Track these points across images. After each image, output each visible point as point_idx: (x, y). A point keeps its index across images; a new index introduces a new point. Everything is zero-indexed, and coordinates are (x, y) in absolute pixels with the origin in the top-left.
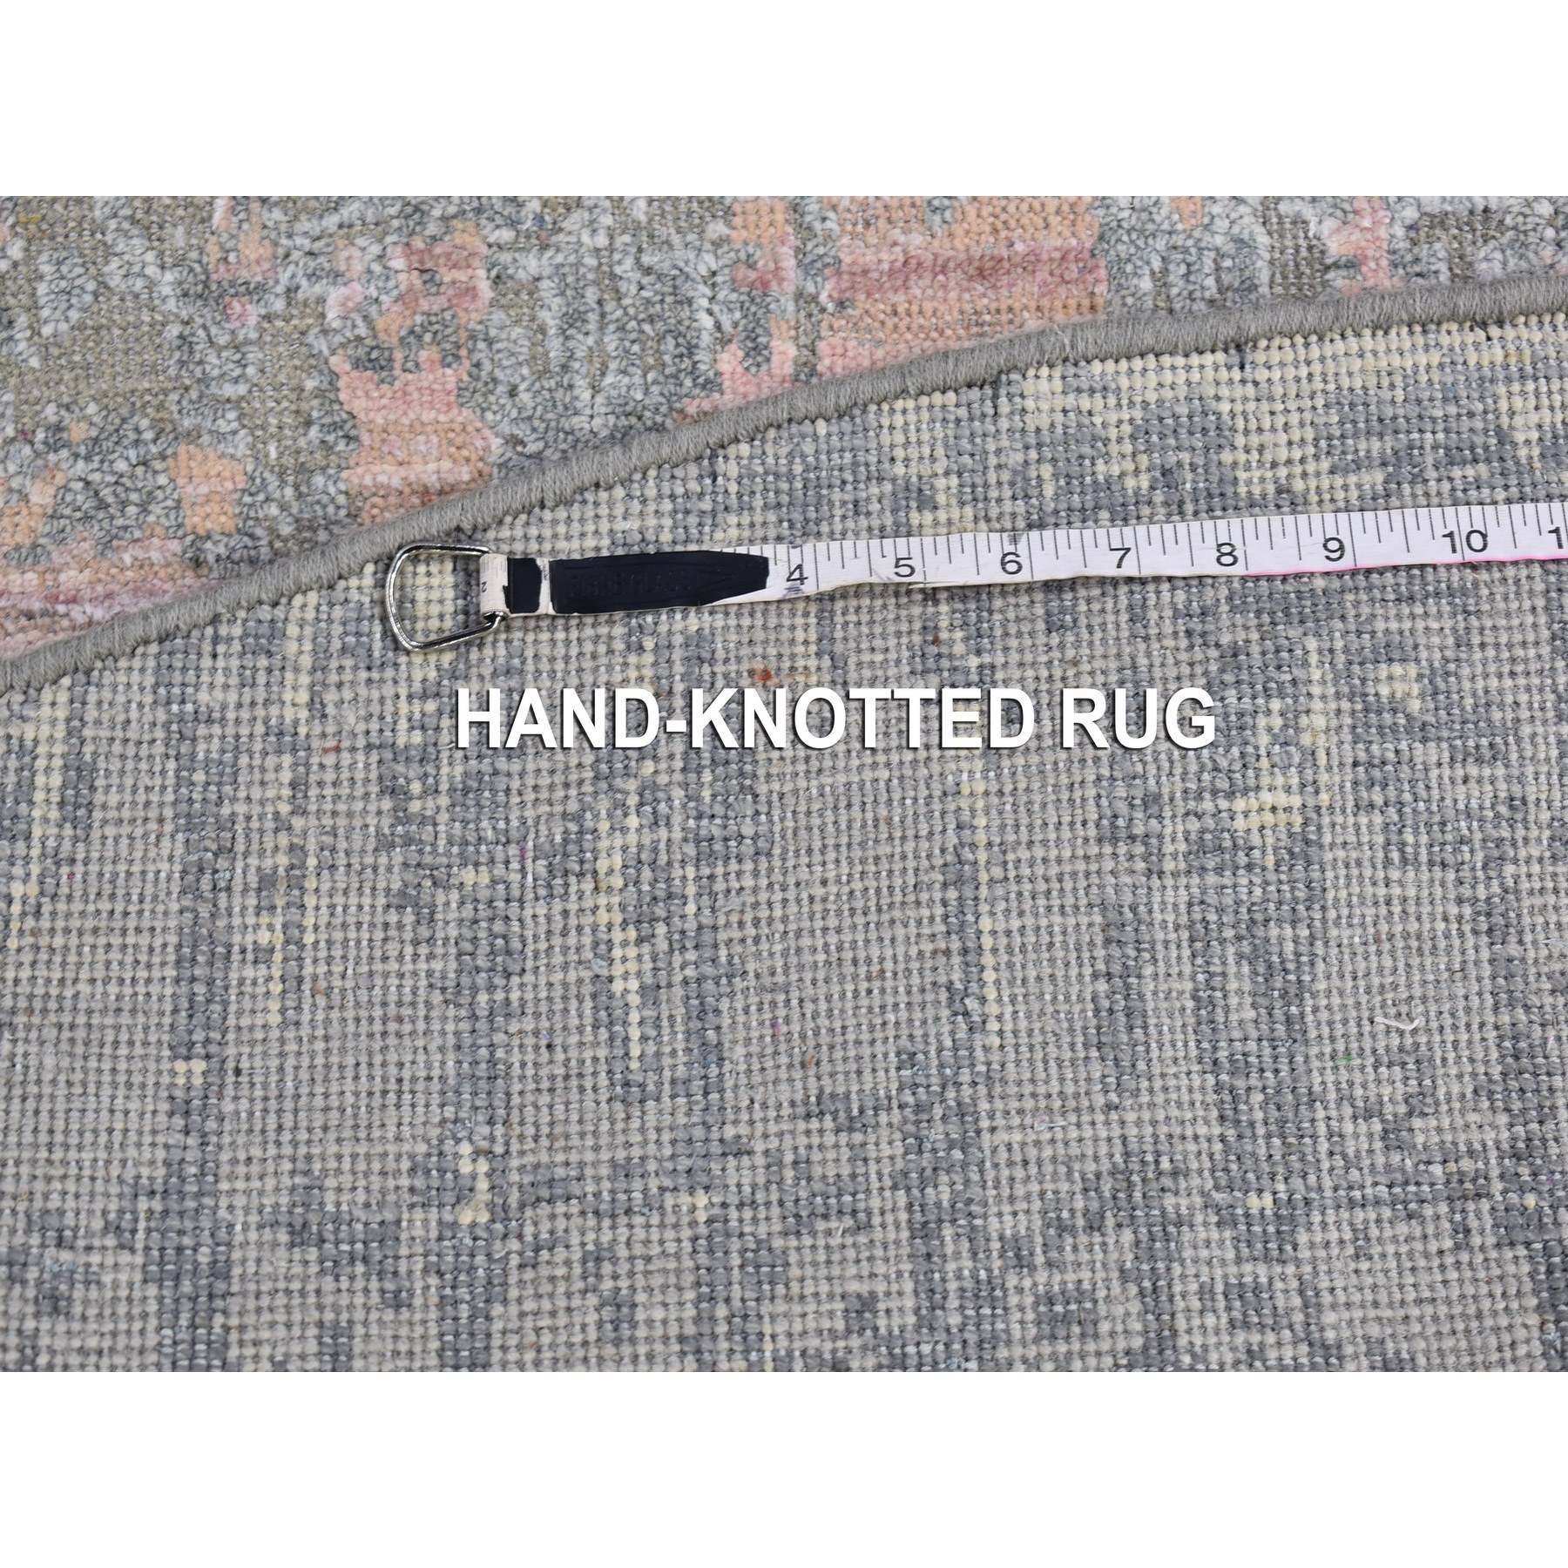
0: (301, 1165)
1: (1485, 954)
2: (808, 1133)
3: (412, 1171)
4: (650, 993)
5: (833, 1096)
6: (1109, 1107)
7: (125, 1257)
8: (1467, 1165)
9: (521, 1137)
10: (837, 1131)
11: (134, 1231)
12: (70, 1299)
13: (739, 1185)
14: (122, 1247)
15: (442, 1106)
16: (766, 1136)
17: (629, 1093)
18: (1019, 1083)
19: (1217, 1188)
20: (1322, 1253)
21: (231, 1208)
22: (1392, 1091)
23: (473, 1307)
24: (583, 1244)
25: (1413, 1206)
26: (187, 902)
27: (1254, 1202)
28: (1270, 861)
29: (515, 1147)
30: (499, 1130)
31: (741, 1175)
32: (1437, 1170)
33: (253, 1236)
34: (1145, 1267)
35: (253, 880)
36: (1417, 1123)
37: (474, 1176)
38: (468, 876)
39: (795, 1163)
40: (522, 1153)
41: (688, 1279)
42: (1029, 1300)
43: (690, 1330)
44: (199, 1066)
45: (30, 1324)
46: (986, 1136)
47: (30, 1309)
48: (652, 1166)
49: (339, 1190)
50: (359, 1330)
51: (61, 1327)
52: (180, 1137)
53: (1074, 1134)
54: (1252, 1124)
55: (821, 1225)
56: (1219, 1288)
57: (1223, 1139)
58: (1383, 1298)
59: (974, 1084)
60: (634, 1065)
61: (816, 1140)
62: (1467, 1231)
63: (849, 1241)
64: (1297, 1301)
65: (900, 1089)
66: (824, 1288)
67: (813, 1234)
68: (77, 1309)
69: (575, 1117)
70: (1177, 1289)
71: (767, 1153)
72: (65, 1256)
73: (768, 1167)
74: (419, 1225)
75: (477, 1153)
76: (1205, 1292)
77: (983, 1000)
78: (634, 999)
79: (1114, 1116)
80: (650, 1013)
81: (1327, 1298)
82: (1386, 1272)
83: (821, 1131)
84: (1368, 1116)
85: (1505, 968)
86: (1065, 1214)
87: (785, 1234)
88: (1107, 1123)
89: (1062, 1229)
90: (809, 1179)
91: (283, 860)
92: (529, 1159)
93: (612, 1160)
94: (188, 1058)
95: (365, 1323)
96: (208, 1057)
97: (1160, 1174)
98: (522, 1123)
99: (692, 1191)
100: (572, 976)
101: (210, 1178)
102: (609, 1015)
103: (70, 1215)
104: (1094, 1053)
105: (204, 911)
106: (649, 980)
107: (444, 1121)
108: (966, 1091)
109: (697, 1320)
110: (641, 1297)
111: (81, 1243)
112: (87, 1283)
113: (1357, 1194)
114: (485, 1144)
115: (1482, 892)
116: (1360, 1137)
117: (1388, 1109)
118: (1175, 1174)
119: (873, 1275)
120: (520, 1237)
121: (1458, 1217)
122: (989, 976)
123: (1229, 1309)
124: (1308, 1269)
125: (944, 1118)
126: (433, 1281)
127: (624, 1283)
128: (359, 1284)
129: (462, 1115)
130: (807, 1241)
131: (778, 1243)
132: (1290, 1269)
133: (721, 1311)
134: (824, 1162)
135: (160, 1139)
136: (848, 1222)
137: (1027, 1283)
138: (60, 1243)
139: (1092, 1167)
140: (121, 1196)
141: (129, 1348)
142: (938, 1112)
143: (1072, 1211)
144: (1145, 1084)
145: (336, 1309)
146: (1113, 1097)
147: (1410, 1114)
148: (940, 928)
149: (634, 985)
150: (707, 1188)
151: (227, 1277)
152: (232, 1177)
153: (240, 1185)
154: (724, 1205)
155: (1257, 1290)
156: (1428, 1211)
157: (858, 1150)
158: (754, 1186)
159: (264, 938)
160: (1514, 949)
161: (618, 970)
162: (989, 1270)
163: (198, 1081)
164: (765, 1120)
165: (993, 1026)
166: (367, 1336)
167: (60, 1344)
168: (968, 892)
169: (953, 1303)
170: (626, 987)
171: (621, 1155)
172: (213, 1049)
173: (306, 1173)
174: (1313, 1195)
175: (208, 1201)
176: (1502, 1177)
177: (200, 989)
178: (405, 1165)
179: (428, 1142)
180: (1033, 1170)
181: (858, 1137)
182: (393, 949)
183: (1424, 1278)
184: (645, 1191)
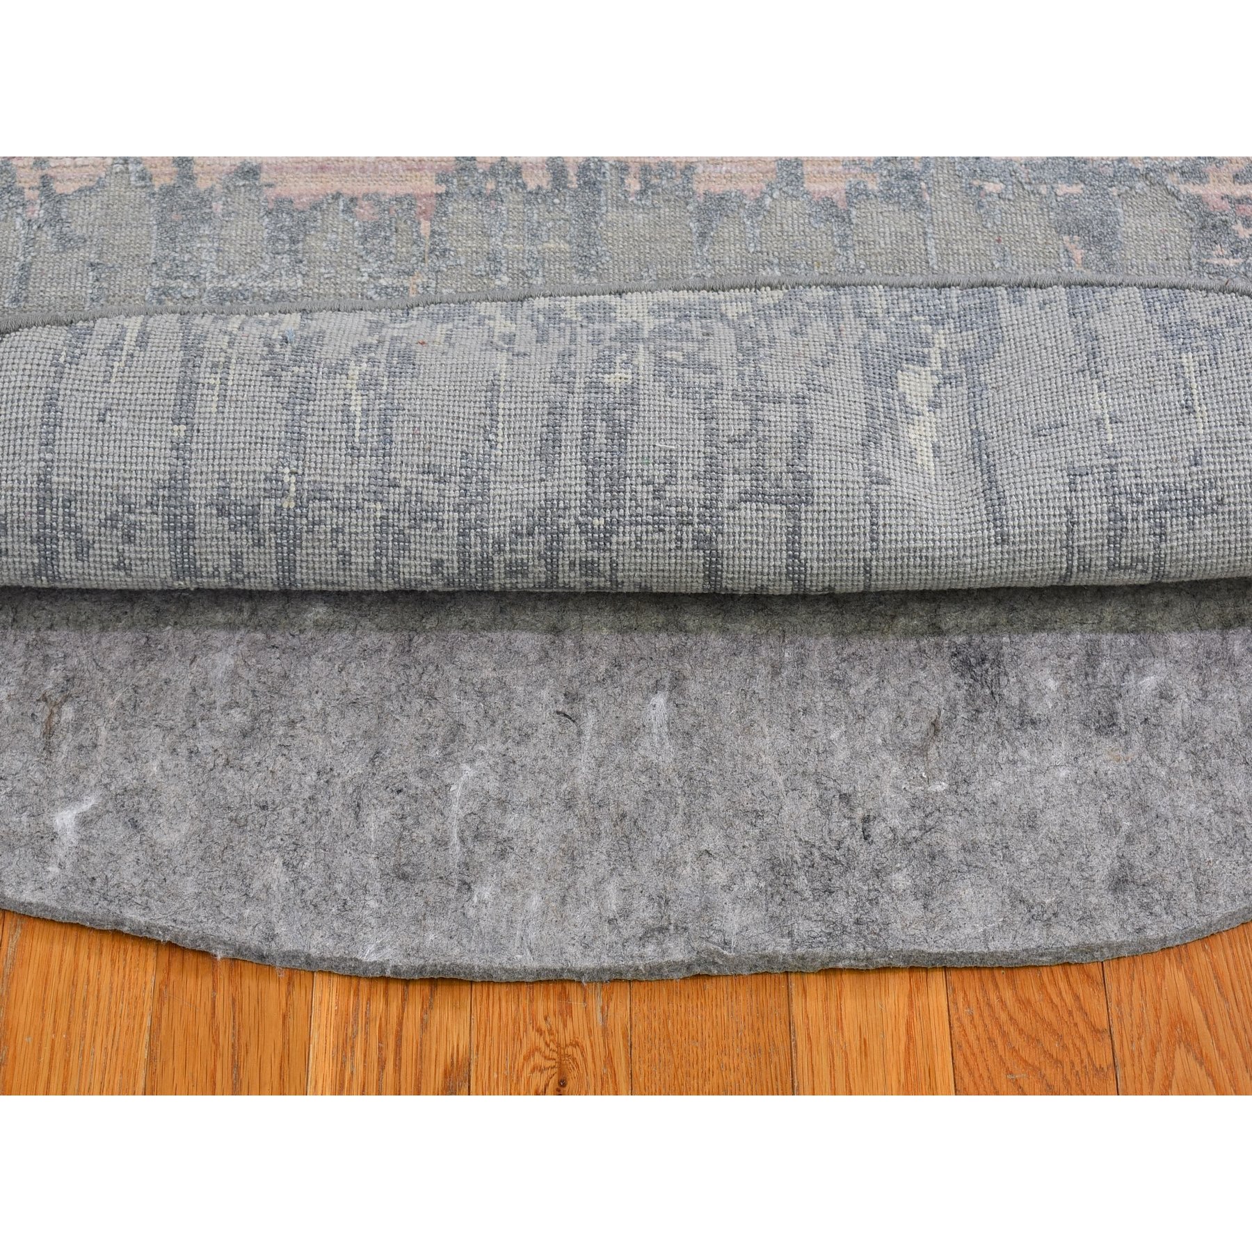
0: (222, 476)
1: (703, 426)
2: (423, 481)
3: (265, 480)
4: (365, 412)
5: (434, 465)
6: (542, 480)
7: (155, 519)
8: (685, 508)
9: (309, 468)
10: (434, 482)
11: (158, 506)
12: (134, 536)
13: (394, 502)
14: (153, 513)
15: (278, 451)
16: (406, 479)
17: (354, 452)
18: (507, 471)
19: (581, 515)
20: (621, 547)
21: (194, 496)
22: (659, 473)
23: (289, 548)
24: (331, 524)
25: (662, 526)
26: (183, 369)
27: (596, 521)
28: (618, 391)
29: (307, 471)
30: (301, 463)
31: (395, 496)
32: (673, 509)
33: (203, 510)
34: (549, 553)
35: (210, 364)
36: (668, 488)
37: (289, 483)
38: (296, 369)
39: (417, 494)
40: (309, 475)
41: (372, 545)
42: (502, 566)
43: (372, 568)
44: (183, 427)
45: (121, 547)
46: (492, 491)
47: (120, 541)
48: (361, 488)
49: (236, 489)
50: (245, 556)
51: (132, 549)
52: (175, 460)
53: (526, 491)
54: (599, 486)
55: (424, 525)
56: (577, 562)
57: (586, 492)
58: (644, 568)
59: (490, 470)
60: (357, 440)
61: (426, 484)
62: (681, 541)
63: (434, 534)
64: (608, 567)
65: (461, 468)
66: (423, 555)
67: (420, 528)
68: (138, 541)
69: (331, 461)
70: (560, 562)
71: (406, 487)
72: (132, 517)
73: (406, 494)
74: (268, 507)
75: (292, 473)
76: (572, 564)
77: (497, 435)
78: (359, 414)
79: (543, 484)
80: (364, 419)
81: (621, 567)
82: (646, 557)
83: (428, 481)
84: (648, 484)
85: (711, 432)
86: (519, 528)
87: (410, 527)
88: (540, 487)
89: (517, 534)
90: (421, 502)
91: (222, 360)
92: (312, 478)
93: (345, 483)
94: (179, 424)
95: (248, 553)
96: (187, 424)
97: (558, 509)
98: (310, 461)
99: (375, 501)
100: (335, 403)
101: (186, 481)
102: (348, 418)
103: (133, 497)
104: (538, 458)
105: (189, 373)
106: (365, 407)
107: (279, 457)
108: (486, 472)
109: (375, 563)
110: (353, 552)
111: (138, 511)
112: (141, 529)
113: (639, 519)
114: (294, 469)
115: (703, 407)
116: (644, 492)
117: (657, 480)
118: (565, 509)
119: (442, 552)
120: (307, 517)
121: (679, 533)
122: (500, 425)
123: (580, 570)
124: (614, 554)
125: (477, 483)
126: (273, 535)
127: (347, 545)
128: (245, 535)
129: (287, 455)
130: (418, 532)
131: (407, 531)
132: (607, 554)
133: (384, 561)
134: (428, 495)
135: (167, 461)
136: (435, 525)
137: (502, 559)
138: (130, 511)
139: (532, 505)
140: (152, 488)
141: (158, 558)
142: (474, 479)
143: (522, 526)
144: (557, 470)
145: (236, 546)
146: (543, 476)
147: (665, 484)
148: (483, 404)
149: (359, 408)
150: (381, 501)
151: (194, 530)
152: (195, 481)
153: (198, 485)
154: (387, 510)
155: (593, 562)
156: (667, 529)
157: (442, 492)
158: (399, 503)
159: (212, 381)
160: (714, 425)
161: (353, 403)
162: (488, 553)
163: (182, 434)
164: (406, 472)
165: (500, 446)
166: (248, 558)
167: (133, 555)
168: (495, 393)
169: (473, 566)
170: (356, 409)
171: (349, 480)
172: (189, 420)
173: (224, 480)
174: (621, 519)
175: (186, 492)
176: (698, 516)
177: (185, 397)
178: (263, 477)
179: (272, 466)
180: (509, 506)
181: (442, 486)
182: (263, 388)
183: (661, 561)
184: (357, 500)
